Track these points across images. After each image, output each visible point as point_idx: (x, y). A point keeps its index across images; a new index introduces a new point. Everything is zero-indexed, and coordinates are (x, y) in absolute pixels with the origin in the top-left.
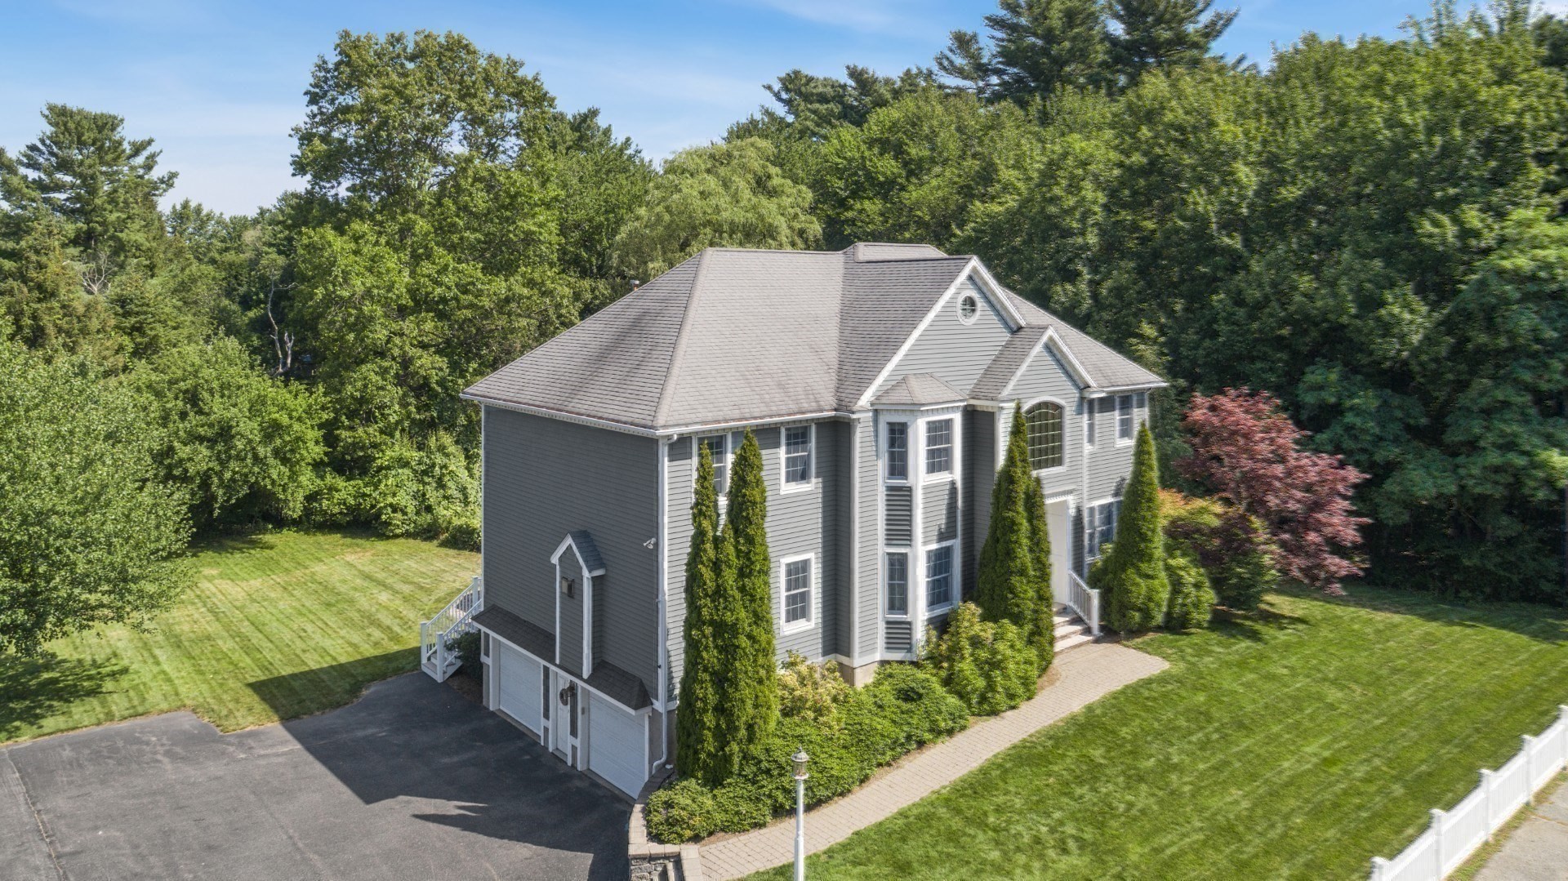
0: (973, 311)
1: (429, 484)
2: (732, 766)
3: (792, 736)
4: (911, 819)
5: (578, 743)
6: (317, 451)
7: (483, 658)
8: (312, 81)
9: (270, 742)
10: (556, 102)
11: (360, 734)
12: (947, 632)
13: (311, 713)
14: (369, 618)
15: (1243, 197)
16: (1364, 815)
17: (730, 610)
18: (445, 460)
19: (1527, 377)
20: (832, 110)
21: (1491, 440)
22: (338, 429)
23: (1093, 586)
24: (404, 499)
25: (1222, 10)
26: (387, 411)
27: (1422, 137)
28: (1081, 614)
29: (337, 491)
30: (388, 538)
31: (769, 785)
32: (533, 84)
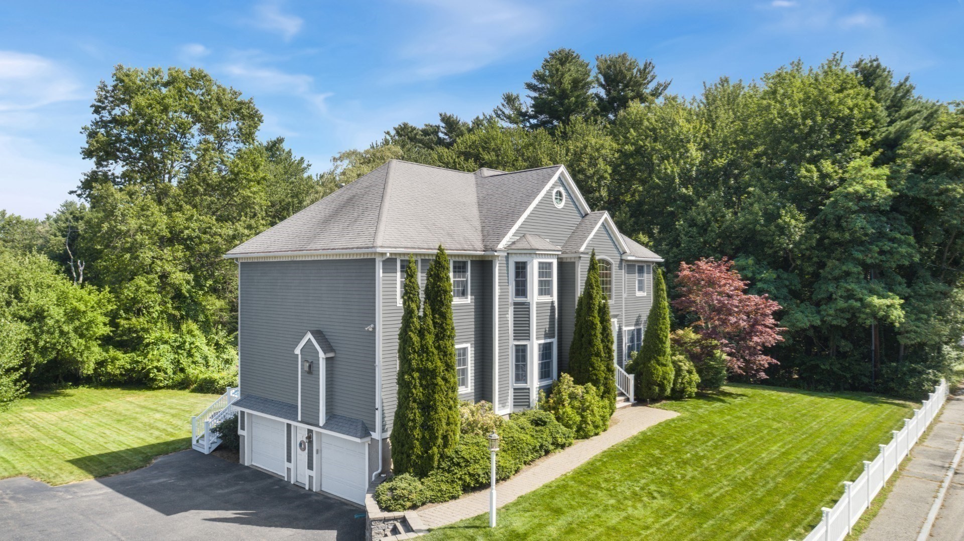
0: (561, 200)
1: (182, 354)
2: (433, 463)
3: (472, 443)
4: (553, 488)
5: (313, 473)
6: (104, 330)
7: (240, 432)
8: (96, 97)
9: (89, 489)
10: (263, 118)
11: (155, 482)
12: (552, 393)
13: (117, 473)
14: (149, 425)
15: (692, 165)
16: (815, 477)
17: (431, 361)
18: (193, 339)
19: (860, 256)
20: (432, 139)
21: (839, 294)
22: (118, 318)
23: (629, 373)
24: (165, 363)
25: (662, 81)
26: (151, 310)
27: (800, 121)
28: (624, 391)
29: (118, 360)
30: (154, 389)
31: (459, 473)
32: (248, 104)
